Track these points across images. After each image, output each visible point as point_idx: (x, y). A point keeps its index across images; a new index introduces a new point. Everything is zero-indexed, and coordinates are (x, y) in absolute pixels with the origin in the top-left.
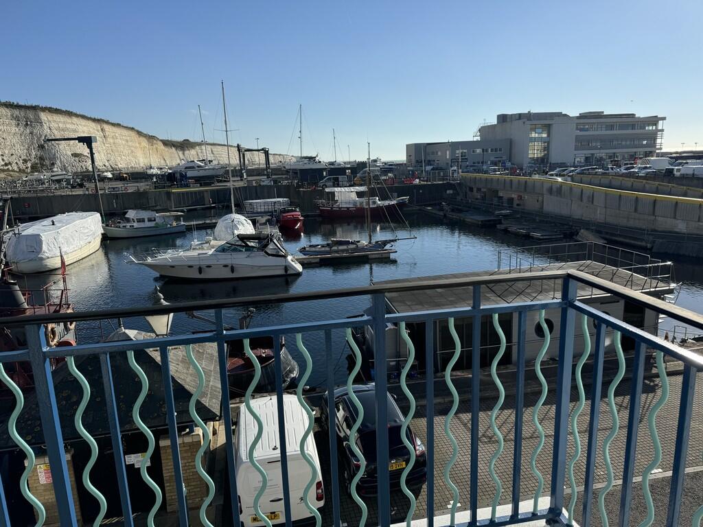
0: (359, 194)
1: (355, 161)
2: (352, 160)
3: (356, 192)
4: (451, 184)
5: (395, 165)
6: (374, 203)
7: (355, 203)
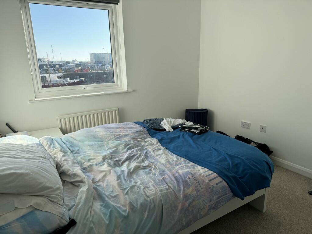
0: (59, 77)
1: (65, 61)
3: (57, 76)
4: (105, 72)
5: (83, 63)
6: (67, 81)
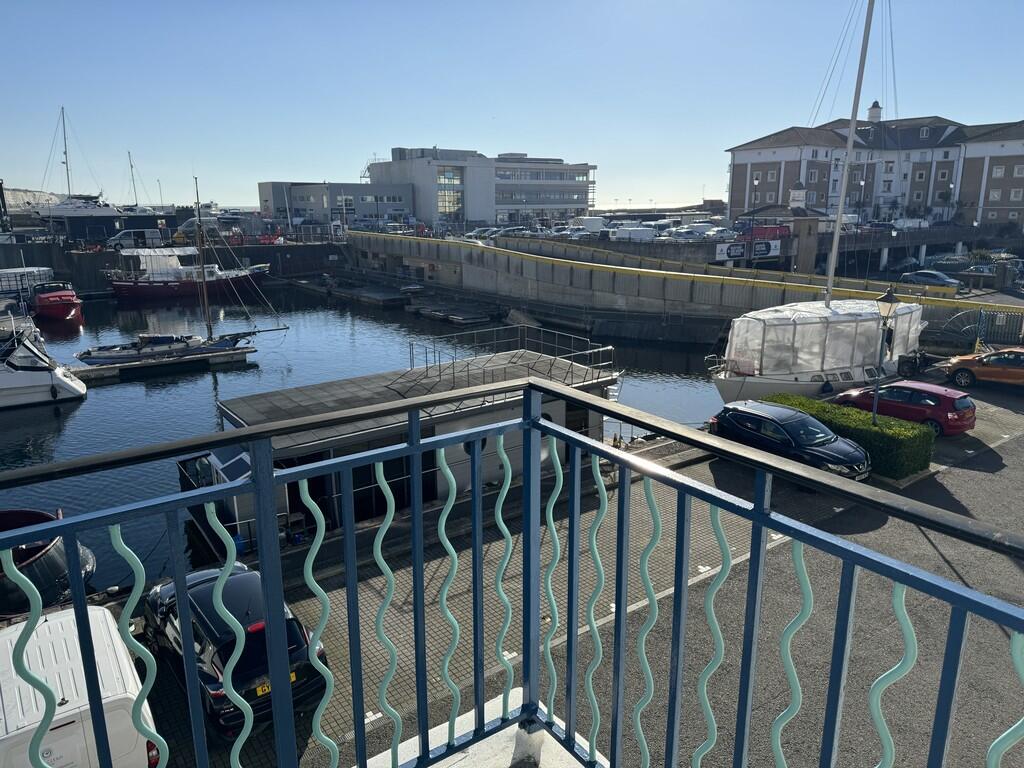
0: (185, 260)
1: (173, 206)
2: (167, 202)
3: (179, 256)
4: (335, 246)
5: (242, 214)
6: (212, 273)
7: (177, 273)
